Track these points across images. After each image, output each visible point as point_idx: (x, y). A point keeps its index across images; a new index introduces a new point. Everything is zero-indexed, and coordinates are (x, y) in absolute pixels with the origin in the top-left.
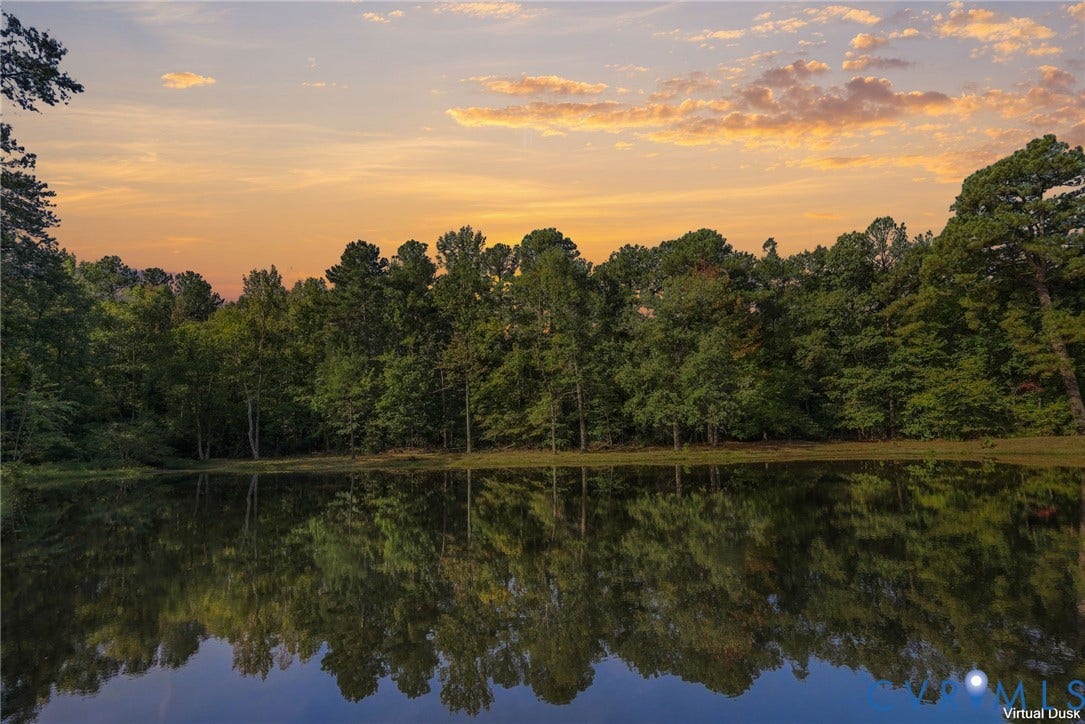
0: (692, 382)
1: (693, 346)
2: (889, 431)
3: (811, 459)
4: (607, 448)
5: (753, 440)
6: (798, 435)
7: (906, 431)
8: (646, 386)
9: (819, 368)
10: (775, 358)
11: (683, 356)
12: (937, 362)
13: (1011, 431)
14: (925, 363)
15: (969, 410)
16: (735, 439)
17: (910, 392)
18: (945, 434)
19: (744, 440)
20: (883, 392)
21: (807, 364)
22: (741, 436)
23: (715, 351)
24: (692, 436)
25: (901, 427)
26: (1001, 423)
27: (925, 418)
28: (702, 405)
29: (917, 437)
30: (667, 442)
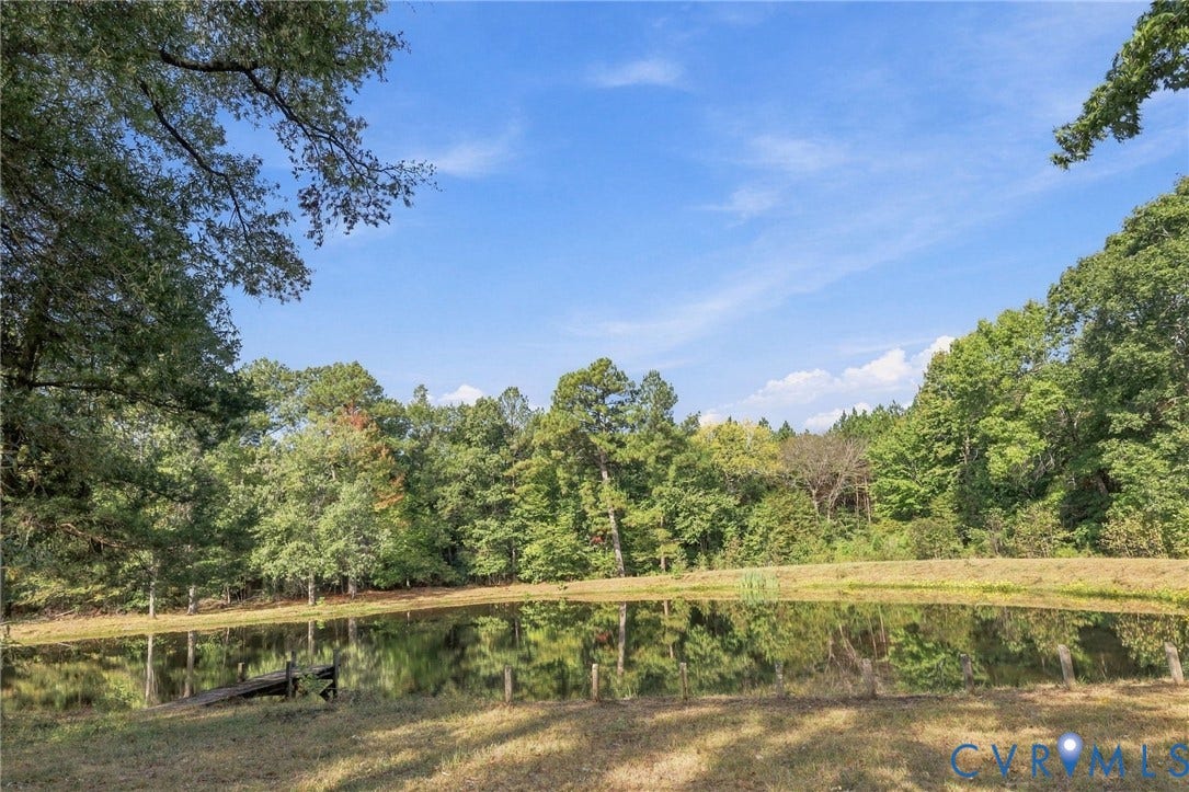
0: (331, 533)
1: (333, 498)
2: (509, 576)
3: (440, 606)
4: (223, 607)
5: (395, 588)
6: (437, 582)
7: (522, 576)
8: (279, 537)
9: (457, 518)
10: (420, 505)
11: (323, 506)
12: (543, 518)
13: (587, 575)
14: (535, 519)
15: (562, 559)
16: (377, 588)
17: (525, 542)
18: (547, 579)
19: (386, 589)
20: (508, 542)
21: (445, 514)
22: (382, 586)
23: (355, 505)
24: (330, 589)
25: (517, 573)
26: (581, 568)
27: (534, 564)
28: (341, 558)
29: (529, 581)
30: (300, 596)
